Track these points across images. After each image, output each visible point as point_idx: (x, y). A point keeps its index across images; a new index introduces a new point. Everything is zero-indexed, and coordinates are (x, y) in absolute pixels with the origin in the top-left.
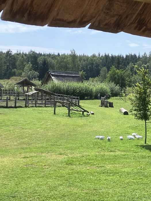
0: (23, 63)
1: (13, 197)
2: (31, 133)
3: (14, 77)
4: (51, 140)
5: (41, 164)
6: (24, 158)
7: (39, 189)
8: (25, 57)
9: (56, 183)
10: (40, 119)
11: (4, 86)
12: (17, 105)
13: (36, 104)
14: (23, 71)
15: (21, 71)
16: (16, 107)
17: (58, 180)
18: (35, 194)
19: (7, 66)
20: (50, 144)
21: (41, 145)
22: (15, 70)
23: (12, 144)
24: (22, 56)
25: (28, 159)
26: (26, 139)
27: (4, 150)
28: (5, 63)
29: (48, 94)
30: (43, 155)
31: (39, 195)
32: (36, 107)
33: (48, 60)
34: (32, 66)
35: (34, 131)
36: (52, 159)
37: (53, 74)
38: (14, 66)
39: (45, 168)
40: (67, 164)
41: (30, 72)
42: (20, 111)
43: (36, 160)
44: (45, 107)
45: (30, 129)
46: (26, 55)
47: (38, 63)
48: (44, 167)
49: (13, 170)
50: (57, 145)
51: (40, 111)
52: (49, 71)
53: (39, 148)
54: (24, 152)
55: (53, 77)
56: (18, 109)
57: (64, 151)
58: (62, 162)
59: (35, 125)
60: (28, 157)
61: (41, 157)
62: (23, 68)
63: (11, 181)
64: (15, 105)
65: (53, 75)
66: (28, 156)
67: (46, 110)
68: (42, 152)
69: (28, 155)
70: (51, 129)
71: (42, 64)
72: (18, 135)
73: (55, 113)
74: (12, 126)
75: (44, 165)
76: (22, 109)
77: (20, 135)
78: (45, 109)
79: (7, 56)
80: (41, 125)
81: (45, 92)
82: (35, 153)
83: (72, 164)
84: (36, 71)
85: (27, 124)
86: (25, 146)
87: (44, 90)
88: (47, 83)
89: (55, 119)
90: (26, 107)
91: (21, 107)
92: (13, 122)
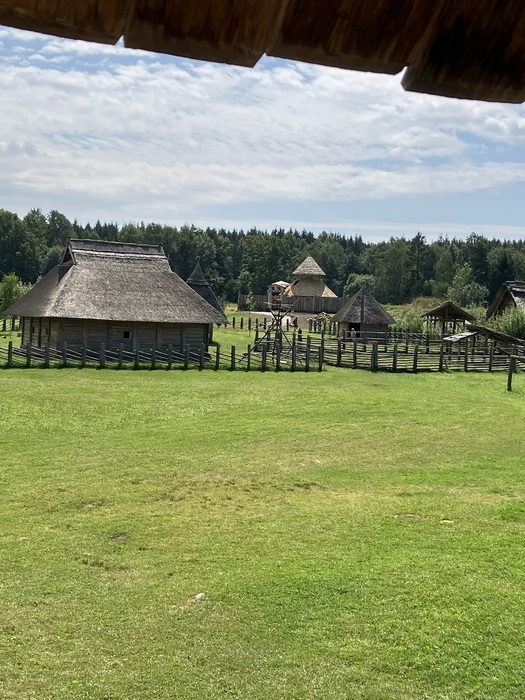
0: (451, 266)
1: (342, 592)
2: (434, 434)
3: (422, 298)
4: (483, 454)
5: (437, 513)
6: (400, 495)
7: (413, 577)
8: (458, 251)
9: (461, 565)
10: (469, 401)
11: (397, 319)
12: (421, 365)
13: (466, 364)
14: (451, 283)
15: (446, 284)
16: (415, 371)
17: (470, 557)
18: (399, 590)
19: (413, 271)
20: (476, 463)
21: (452, 466)
22: (431, 281)
23: (382, 458)
24: (452, 247)
25: (409, 499)
26: (419, 450)
27: (358, 474)
28: (408, 265)
29: (499, 340)
30: (452, 490)
31: (406, 593)
32: (467, 371)
33: (514, 256)
34: (474, 273)
35: (444, 430)
36: (468, 503)
37: (518, 290)
38: (429, 272)
39: (445, 524)
40: (504, 519)
41: (466, 287)
42: (424, 380)
43: (427, 502)
44: (490, 371)
45: (435, 425)
46: (460, 245)
47: (488, 264)
48: (441, 522)
49: (363, 525)
50: (494, 468)
51: (472, 383)
52: (508, 284)
53: (446, 472)
54: (406, 481)
55: (516, 299)
56: (420, 375)
57: (507, 485)
58: (492, 512)
59: (450, 417)
60: (409, 495)
61: (444, 495)
62: (452, 277)
63: (349, 550)
64: (415, 365)
65: (517, 294)
66: (413, 491)
67: (492, 380)
68: (450, 484)
69: (411, 489)
70: (490, 426)
71: (498, 268)
72: (402, 437)
73: (510, 389)
74: (394, 415)
75: (443, 516)
76: (430, 375)
77: (407, 437)
78: (490, 376)
79: (413, 249)
80: (467, 416)
81: (492, 335)
82: (430, 484)
83: (516, 520)
84: (481, 284)
85: (432, 412)
86: (411, 466)
87: (489, 331)
88: (501, 314)
89: (506, 403)
90: (441, 370)
91: (429, 371)
92: (400, 405)
